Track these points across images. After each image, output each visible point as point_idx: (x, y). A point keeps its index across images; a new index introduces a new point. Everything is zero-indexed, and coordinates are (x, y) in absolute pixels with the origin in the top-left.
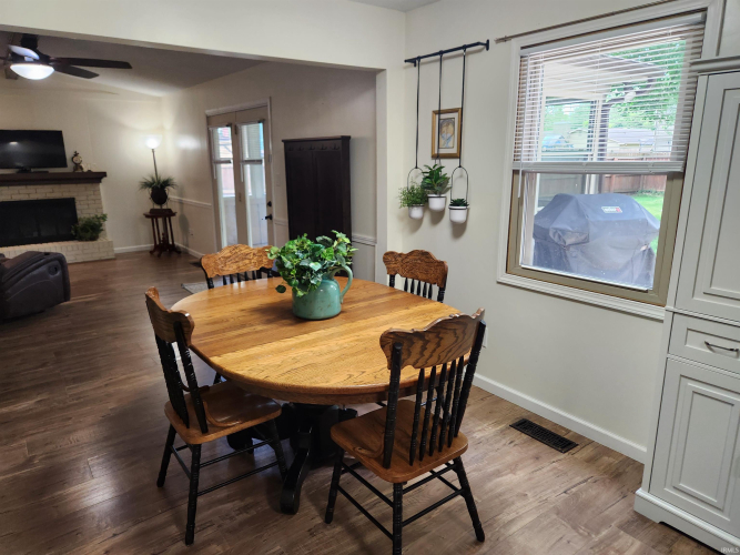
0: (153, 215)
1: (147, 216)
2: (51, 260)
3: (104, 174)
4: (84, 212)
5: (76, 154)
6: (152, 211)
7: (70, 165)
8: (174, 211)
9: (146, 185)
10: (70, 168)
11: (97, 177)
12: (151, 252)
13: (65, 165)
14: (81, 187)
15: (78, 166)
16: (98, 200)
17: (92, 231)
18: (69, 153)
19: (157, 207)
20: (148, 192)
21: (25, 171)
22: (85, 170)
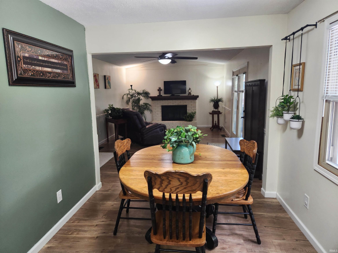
0: (213, 113)
1: (210, 114)
2: (161, 127)
3: (198, 96)
4: (189, 110)
5: (190, 89)
6: (213, 111)
7: (187, 93)
8: (221, 112)
9: (212, 101)
10: (187, 94)
11: (196, 97)
12: (211, 128)
13: (185, 93)
14: (190, 101)
15: (190, 93)
16: (195, 106)
17: (190, 118)
18: (187, 89)
19: (215, 110)
20: (212, 104)
21: (173, 95)
22: (192, 95)
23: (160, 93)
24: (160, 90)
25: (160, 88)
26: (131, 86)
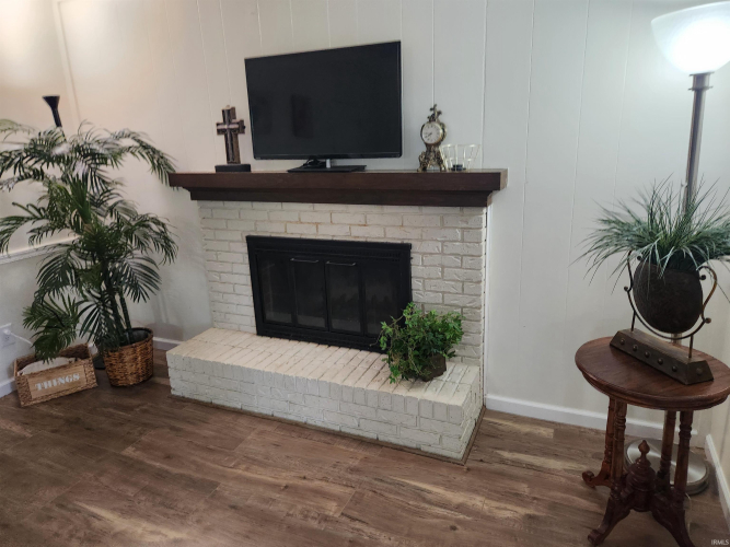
3: (495, 181)
5: (434, 115)
11: (475, 190)
13: (394, 148)
15: (432, 153)
21: (315, 165)
22: (448, 164)
23: (232, 149)
25: (229, 114)
26: (52, 102)
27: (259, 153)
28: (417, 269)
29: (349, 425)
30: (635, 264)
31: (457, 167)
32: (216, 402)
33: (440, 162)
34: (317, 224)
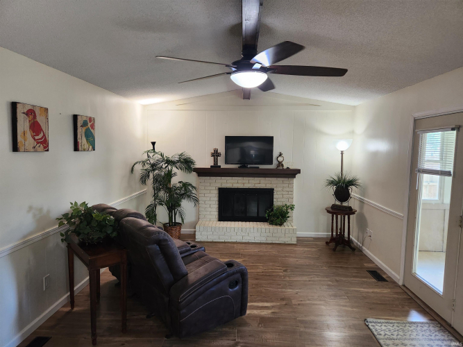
0: (334, 211)
1: (328, 211)
3: (298, 171)
5: (280, 155)
6: (334, 206)
7: (275, 163)
8: (354, 209)
11: (292, 173)
12: (328, 243)
13: (271, 163)
14: (279, 180)
15: (280, 164)
16: (291, 192)
19: (338, 203)
20: (332, 189)
21: (244, 166)
22: (285, 167)
23: (216, 161)
24: (216, 154)
25: (216, 151)
26: (153, 144)
27: (227, 162)
28: (275, 196)
29: (263, 240)
30: (335, 189)
31: (288, 168)
32: (214, 241)
33: (282, 165)
34: (244, 184)
